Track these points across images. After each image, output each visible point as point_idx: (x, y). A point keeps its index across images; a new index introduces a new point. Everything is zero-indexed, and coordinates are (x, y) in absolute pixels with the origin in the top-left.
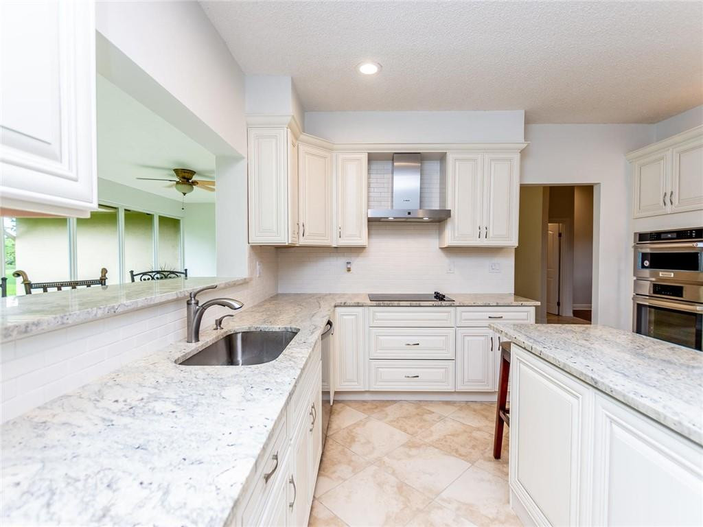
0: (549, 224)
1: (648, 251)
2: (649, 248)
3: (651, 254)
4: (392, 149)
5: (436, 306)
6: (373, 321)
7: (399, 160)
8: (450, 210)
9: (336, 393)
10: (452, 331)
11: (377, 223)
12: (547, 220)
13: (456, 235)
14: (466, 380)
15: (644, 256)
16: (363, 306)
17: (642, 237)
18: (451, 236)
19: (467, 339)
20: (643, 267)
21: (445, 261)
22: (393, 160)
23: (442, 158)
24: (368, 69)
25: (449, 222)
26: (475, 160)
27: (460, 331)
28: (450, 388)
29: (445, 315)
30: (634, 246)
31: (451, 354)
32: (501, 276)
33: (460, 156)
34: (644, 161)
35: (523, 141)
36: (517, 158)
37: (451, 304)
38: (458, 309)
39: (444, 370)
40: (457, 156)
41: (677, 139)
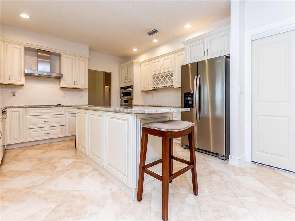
0: (105, 86)
1: (124, 92)
4: (37, 48)
5: (57, 107)
6: (28, 113)
7: (40, 52)
8: (62, 74)
9: (7, 145)
10: (63, 116)
11: (30, 76)
12: (104, 85)
13: (66, 83)
14: (69, 132)
15: (123, 93)
16: (22, 108)
17: (122, 88)
18: (63, 84)
19: (69, 118)
20: (122, 96)
21: (61, 92)
22: (38, 52)
23: (60, 55)
24: (25, 16)
25: (63, 78)
26: (72, 58)
27: (67, 115)
28: (63, 136)
29: (60, 110)
30: (120, 91)
31: (63, 124)
32: (83, 99)
33: (67, 56)
34: (122, 68)
35: (88, 56)
36: (87, 61)
37: (63, 106)
38: (66, 108)
39: (60, 130)
40: (66, 56)
41: (127, 63)
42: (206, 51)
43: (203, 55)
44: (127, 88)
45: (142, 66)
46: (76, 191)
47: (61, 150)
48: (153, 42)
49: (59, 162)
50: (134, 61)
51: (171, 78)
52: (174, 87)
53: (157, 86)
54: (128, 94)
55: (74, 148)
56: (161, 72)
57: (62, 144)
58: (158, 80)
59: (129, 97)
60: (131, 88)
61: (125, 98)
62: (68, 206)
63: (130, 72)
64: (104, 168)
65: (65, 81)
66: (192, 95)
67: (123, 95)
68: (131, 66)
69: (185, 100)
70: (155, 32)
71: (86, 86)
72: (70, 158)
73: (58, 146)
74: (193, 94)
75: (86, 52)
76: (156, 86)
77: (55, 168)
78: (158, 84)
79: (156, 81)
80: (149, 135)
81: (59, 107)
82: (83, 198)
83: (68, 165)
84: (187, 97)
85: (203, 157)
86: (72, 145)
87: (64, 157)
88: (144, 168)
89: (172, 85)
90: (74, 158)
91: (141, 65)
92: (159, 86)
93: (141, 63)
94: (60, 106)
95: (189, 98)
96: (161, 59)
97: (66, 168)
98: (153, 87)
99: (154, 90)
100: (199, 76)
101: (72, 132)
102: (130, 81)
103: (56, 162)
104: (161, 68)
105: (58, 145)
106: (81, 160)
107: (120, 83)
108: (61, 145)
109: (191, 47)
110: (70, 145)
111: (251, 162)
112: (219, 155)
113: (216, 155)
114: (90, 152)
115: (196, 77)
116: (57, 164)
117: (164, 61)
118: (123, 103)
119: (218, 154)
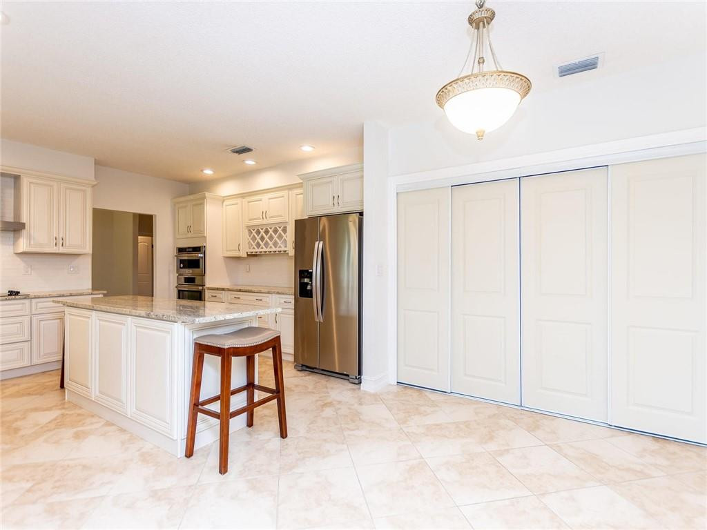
0: (139, 237)
1: (186, 258)
2: (185, 256)
3: (188, 260)
8: (24, 224)
10: (26, 318)
12: (137, 234)
13: (32, 243)
14: (42, 354)
15: (182, 261)
17: (181, 250)
18: (23, 245)
19: (42, 323)
20: (181, 268)
21: (20, 263)
23: (16, 179)
25: (24, 232)
26: (51, 186)
27: (35, 317)
28: (26, 363)
29: (19, 307)
30: (176, 256)
31: (26, 337)
32: (80, 276)
33: (34, 181)
34: (181, 205)
35: (93, 179)
36: (89, 191)
37: (27, 297)
38: (34, 301)
39: (19, 351)
40: (31, 180)
41: (191, 197)
42: (336, 197)
43: (331, 204)
44: (191, 250)
45: (227, 206)
46: (71, 460)
47: (23, 395)
48: (247, 164)
49: (24, 418)
50: (206, 195)
51: (282, 237)
52: (288, 253)
53: (257, 250)
54: (194, 264)
55: (56, 390)
56: (265, 222)
57: (25, 384)
58: (258, 238)
59: (196, 270)
60: (200, 251)
61: (188, 272)
62: (56, 482)
63: (199, 218)
64: (129, 416)
65: (29, 237)
66: (310, 275)
67: (182, 266)
68: (200, 203)
69: (300, 283)
70: (245, 150)
71: (88, 249)
72: (49, 409)
73: (16, 388)
74: (312, 273)
75: (89, 173)
76: (254, 248)
77: (17, 430)
78: (258, 245)
79: (254, 239)
80: (205, 355)
81: (17, 299)
82: (85, 467)
83: (47, 422)
84: (304, 278)
85: (325, 383)
86: (50, 383)
87: (36, 410)
88: (198, 406)
89: (285, 249)
90: (60, 409)
91: (225, 203)
92: (260, 250)
93: (223, 199)
94: (17, 297)
95: (306, 280)
96: (265, 197)
97: (42, 428)
98: (250, 251)
99: (252, 255)
100: (321, 243)
101: (50, 354)
102: (200, 235)
103: (16, 420)
104: (264, 214)
105: (14, 385)
106: (79, 412)
107: (175, 238)
108: (23, 386)
109: (313, 186)
110: (47, 384)
111: (396, 383)
112: (350, 376)
113: (344, 376)
114: (100, 392)
115: (317, 243)
116: (19, 423)
117: (271, 200)
118: (182, 281)
119: (348, 375)
